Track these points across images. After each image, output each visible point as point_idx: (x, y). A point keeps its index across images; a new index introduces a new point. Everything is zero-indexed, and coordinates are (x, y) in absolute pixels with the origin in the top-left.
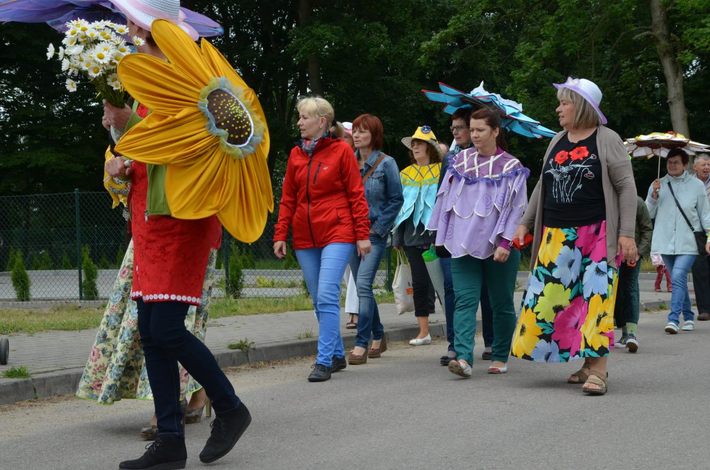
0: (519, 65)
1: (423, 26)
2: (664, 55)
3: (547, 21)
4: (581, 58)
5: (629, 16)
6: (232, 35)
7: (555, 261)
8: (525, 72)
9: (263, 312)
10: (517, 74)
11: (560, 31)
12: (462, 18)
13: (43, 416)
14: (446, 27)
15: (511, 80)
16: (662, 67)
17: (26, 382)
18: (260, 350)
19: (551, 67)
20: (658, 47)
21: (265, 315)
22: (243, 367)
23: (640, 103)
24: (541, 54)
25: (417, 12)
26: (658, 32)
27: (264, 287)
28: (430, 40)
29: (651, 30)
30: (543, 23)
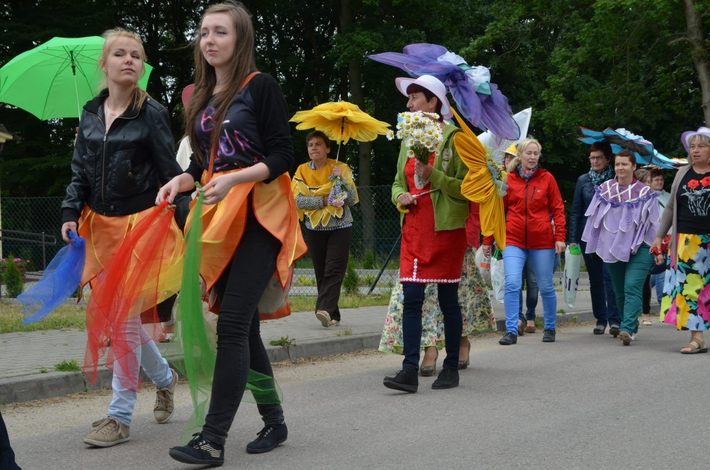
0: (555, 71)
1: (461, 33)
2: (699, 60)
3: (583, 27)
4: (617, 63)
5: (665, 22)
6: (276, 41)
7: (694, 258)
8: (561, 76)
9: (305, 310)
10: (553, 79)
11: (596, 37)
12: (499, 25)
13: (92, 407)
14: (483, 33)
15: (547, 86)
16: (696, 73)
17: (76, 375)
18: (301, 347)
19: (587, 73)
20: (692, 52)
21: (306, 313)
22: (284, 363)
23: (674, 108)
24: (577, 60)
25: (456, 20)
26: (693, 38)
27: (305, 285)
28: (468, 45)
29: (686, 36)
30: (578, 30)
